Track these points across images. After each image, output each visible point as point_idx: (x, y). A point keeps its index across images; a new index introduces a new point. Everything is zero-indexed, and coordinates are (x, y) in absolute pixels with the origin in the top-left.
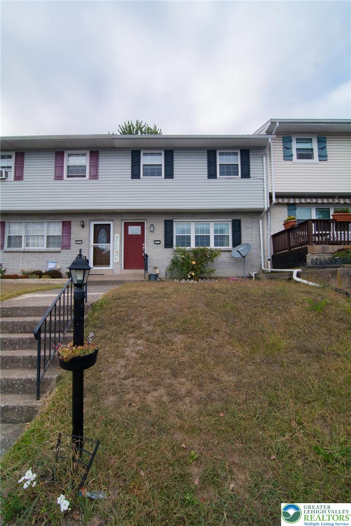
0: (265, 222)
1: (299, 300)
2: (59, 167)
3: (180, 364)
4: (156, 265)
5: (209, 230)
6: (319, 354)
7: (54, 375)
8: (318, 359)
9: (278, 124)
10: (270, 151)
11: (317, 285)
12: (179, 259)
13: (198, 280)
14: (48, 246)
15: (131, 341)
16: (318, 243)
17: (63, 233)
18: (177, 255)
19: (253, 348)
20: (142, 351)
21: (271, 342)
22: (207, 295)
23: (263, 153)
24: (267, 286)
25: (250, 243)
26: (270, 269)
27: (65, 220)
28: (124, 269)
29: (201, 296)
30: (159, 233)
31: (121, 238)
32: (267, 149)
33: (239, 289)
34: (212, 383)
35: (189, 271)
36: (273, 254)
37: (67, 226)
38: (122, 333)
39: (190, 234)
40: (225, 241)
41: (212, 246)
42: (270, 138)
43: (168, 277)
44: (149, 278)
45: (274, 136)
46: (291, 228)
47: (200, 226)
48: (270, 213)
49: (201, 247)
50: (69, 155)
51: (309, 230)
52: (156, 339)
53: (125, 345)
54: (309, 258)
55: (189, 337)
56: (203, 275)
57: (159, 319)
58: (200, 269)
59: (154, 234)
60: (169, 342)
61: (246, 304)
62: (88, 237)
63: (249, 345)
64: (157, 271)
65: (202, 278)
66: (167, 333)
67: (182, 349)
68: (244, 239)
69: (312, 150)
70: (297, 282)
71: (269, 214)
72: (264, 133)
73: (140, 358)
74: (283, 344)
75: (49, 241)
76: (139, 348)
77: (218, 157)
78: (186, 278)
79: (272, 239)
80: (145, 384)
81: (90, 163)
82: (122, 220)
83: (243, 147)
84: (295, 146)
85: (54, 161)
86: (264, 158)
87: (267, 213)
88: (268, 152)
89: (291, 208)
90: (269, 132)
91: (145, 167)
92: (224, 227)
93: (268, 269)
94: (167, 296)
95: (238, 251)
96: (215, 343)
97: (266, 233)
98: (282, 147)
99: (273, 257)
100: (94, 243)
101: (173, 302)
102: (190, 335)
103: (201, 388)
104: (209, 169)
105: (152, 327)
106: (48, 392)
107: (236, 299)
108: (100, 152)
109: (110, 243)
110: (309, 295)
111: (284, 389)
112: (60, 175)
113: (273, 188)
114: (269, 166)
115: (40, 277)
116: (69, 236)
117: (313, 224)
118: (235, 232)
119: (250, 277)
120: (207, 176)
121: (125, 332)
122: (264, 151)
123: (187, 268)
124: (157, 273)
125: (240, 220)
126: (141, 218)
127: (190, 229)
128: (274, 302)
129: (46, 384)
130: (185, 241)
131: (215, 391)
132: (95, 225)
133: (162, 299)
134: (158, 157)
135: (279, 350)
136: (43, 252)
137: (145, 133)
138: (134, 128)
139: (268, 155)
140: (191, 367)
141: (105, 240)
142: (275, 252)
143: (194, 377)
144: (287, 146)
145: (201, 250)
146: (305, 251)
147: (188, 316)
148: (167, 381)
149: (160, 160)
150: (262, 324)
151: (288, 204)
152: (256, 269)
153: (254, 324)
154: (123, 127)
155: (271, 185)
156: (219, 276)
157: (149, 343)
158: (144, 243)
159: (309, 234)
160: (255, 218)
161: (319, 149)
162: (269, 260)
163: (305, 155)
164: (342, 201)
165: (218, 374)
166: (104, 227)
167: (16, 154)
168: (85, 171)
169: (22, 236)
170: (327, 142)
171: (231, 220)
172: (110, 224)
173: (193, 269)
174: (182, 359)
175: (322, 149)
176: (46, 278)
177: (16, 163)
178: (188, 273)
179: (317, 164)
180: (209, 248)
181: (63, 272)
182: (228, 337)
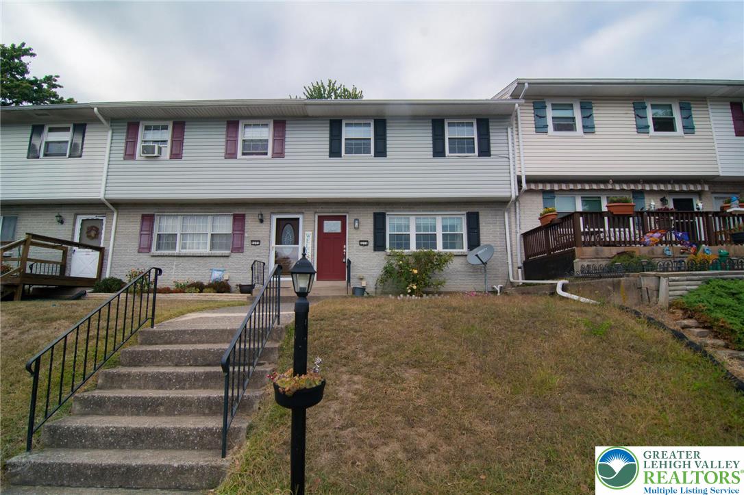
0: (513, 216)
1: (570, 321)
2: (231, 141)
3: (415, 409)
4: (361, 274)
5: (435, 227)
6: (607, 395)
7: (244, 423)
8: (606, 401)
9: (526, 85)
10: (517, 120)
11: (592, 301)
12: (394, 266)
13: (421, 296)
14: (212, 247)
15: (345, 377)
16: (589, 244)
17: (233, 230)
18: (392, 261)
19: (515, 386)
20: (361, 391)
21: (538, 379)
22: (443, 314)
23: (507, 123)
24: (523, 303)
25: (493, 245)
26: (521, 281)
27: (237, 213)
28: (317, 280)
29: (435, 316)
30: (367, 230)
31: (313, 237)
32: (513, 117)
33: (485, 306)
34: (464, 434)
35: (409, 283)
36: (524, 259)
37: (239, 220)
38: (331, 367)
39: (409, 231)
40: (458, 241)
41: (440, 248)
42: (517, 103)
43: (379, 291)
44: (354, 293)
45: (523, 101)
46: (550, 224)
47: (422, 222)
48: (519, 204)
49: (425, 250)
50: (246, 126)
51: (576, 226)
52: (380, 375)
53: (337, 382)
54: (578, 264)
55: (425, 372)
56: (428, 289)
57: (380, 347)
58: (424, 280)
59: (359, 231)
60: (397, 379)
61: (499, 327)
62: (268, 235)
63: (509, 382)
64: (364, 284)
65: (428, 293)
66: (394, 366)
67: (416, 388)
68: (484, 239)
69: (573, 119)
70: (563, 298)
71: (517, 205)
72: (508, 96)
73: (360, 400)
74: (557, 380)
75: (215, 241)
76: (357, 386)
77: (447, 129)
78: (405, 293)
79: (522, 239)
80: (370, 435)
81: (274, 136)
82: (316, 213)
83: (481, 115)
84: (550, 114)
85: (225, 133)
86: (509, 130)
87: (515, 203)
88: (515, 122)
89: (549, 196)
90: (515, 96)
91: (348, 142)
92: (456, 222)
93: (518, 281)
94: (387, 316)
95: (477, 255)
96: (461, 380)
97: (513, 231)
98: (533, 115)
99: (525, 264)
100: (276, 244)
101: (397, 324)
102: (426, 369)
103: (448, 441)
104: (434, 140)
105: (372, 358)
106: (236, 447)
107: (484, 320)
108: (287, 122)
109: (298, 244)
110: (584, 315)
111: (565, 441)
112: (233, 152)
113: (523, 170)
114: (516, 140)
115: (201, 292)
116: (243, 235)
117: (581, 218)
118: (471, 229)
119: (495, 292)
120: (432, 153)
121: (335, 365)
122: (509, 120)
123: (406, 279)
124: (363, 285)
125: (478, 213)
126: (342, 210)
127: (410, 225)
128: (537, 323)
129: (232, 437)
130: (402, 241)
131: (470, 445)
132: (278, 219)
133: (382, 320)
134: (366, 129)
135: (551, 389)
136: (206, 256)
137: (340, 96)
138: (325, 91)
139: (515, 126)
140: (432, 412)
141: (292, 240)
142: (527, 256)
143: (437, 427)
144: (539, 114)
145: (425, 253)
146: (572, 255)
147: (421, 343)
148: (400, 432)
149: (368, 132)
150: (524, 354)
151: (544, 192)
152: (500, 281)
153: (513, 354)
154: (310, 89)
155: (519, 166)
156: (449, 290)
157: (370, 380)
158: (345, 244)
159: (576, 232)
160: (498, 210)
161: (583, 118)
162: (519, 268)
163: (565, 125)
164: (617, 187)
165: (470, 423)
166: (291, 222)
167: (174, 124)
168: (266, 147)
169: (176, 234)
170: (594, 108)
171: (465, 213)
172: (298, 219)
173: (415, 280)
174: (419, 402)
175: (587, 117)
176: (210, 292)
177: (173, 136)
178: (407, 286)
179: (581, 137)
180: (436, 251)
181: (233, 284)
182: (479, 371)
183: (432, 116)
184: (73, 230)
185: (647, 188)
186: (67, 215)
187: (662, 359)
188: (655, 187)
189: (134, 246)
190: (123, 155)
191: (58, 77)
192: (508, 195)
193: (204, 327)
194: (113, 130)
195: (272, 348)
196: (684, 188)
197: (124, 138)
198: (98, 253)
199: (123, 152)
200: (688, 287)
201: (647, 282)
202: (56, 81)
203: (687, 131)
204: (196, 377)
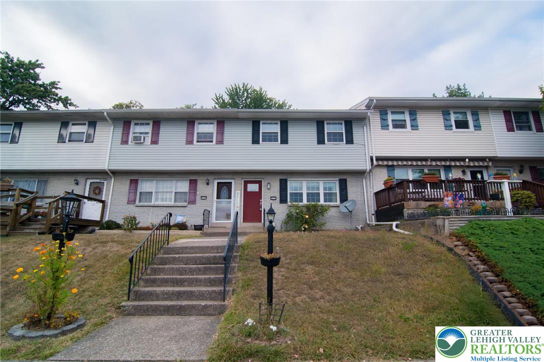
0: (368, 181)
1: (395, 243)
2: (190, 133)
3: (313, 282)
5: (319, 188)
6: (407, 276)
7: (230, 288)
8: (406, 279)
9: (375, 101)
10: (369, 121)
11: (411, 233)
12: (293, 213)
13: (311, 232)
14: (175, 201)
17: (190, 190)
18: (292, 210)
19: (362, 273)
21: (374, 269)
22: (325, 239)
23: (363, 123)
24: (371, 234)
25: (356, 200)
26: (374, 223)
27: (192, 179)
28: (244, 222)
29: (321, 240)
30: (275, 190)
31: (241, 194)
32: (367, 120)
33: (350, 236)
34: (336, 292)
35: (303, 224)
36: (376, 209)
37: (193, 184)
39: (302, 191)
40: (333, 197)
41: (322, 202)
42: (369, 112)
43: (283, 229)
45: (372, 111)
46: (390, 188)
47: (311, 185)
49: (313, 203)
50: (199, 124)
51: (405, 189)
52: (294, 268)
54: (406, 212)
55: (317, 267)
56: (314, 228)
57: (293, 255)
58: (312, 222)
59: (271, 191)
60: (302, 270)
61: (356, 245)
62: (212, 193)
63: (359, 271)
65: (315, 230)
66: (300, 264)
67: (313, 273)
68: (350, 196)
69: (405, 121)
70: (395, 232)
71: (371, 174)
72: (364, 107)
74: (383, 270)
75: (177, 197)
76: (282, 273)
77: (326, 126)
78: (301, 230)
79: (375, 196)
80: (292, 293)
81: (217, 131)
82: (243, 179)
83: (347, 118)
84: (390, 117)
85: (186, 128)
86: (365, 127)
88: (368, 123)
89: (391, 169)
90: (368, 107)
91: (264, 134)
92: (332, 185)
93: (372, 223)
94: (294, 240)
95: (345, 207)
96: (335, 270)
97: (369, 191)
98: (380, 118)
99: (376, 212)
100: (217, 199)
102: (317, 265)
103: (329, 295)
104: (318, 136)
105: (289, 261)
106: (229, 297)
107: (348, 243)
108: (225, 122)
109: (231, 198)
110: (403, 240)
112: (191, 140)
113: (374, 153)
114: (369, 134)
116: (196, 193)
117: (411, 184)
118: (342, 189)
119: (357, 230)
120: (316, 142)
122: (365, 121)
123: (301, 222)
125: (346, 179)
126: (259, 177)
127: (302, 187)
128: (377, 244)
129: (227, 293)
130: (298, 197)
131: (339, 296)
132: (218, 183)
134: (276, 125)
135: (380, 274)
136: (171, 207)
137: (251, 94)
138: (240, 90)
139: (368, 125)
140: (321, 284)
141: (227, 195)
142: (378, 207)
143: (324, 289)
144: (383, 118)
145: (313, 205)
146: (403, 207)
147: (314, 253)
148: (306, 292)
149: (277, 129)
150: (368, 258)
151: (388, 166)
152: (361, 223)
153: (362, 258)
155: (371, 150)
156: (328, 228)
158: (261, 199)
159: (405, 193)
160: (359, 178)
161: (411, 120)
162: (373, 215)
163: (399, 125)
164: (434, 163)
165: (340, 288)
166: (226, 184)
167: (154, 122)
168: (212, 137)
169: (152, 192)
170: (418, 114)
171: (338, 179)
172: (231, 183)
173: (306, 223)
174: (314, 280)
175: (413, 120)
176: (175, 230)
177: (153, 130)
178: (302, 226)
179: (410, 132)
180: (319, 203)
181: (189, 224)
182: (344, 266)
183: (317, 119)
184: (85, 189)
185: (453, 164)
186: (81, 180)
187: (439, 260)
188: (458, 164)
189: (125, 200)
190: (120, 142)
191: (59, 82)
192: (364, 168)
193: (197, 245)
194: (114, 125)
195: (236, 256)
196: (476, 164)
197: (121, 130)
198: (101, 205)
199: (120, 139)
200: (460, 225)
201: (439, 222)
202: (57, 85)
203: (477, 128)
204: (199, 269)
